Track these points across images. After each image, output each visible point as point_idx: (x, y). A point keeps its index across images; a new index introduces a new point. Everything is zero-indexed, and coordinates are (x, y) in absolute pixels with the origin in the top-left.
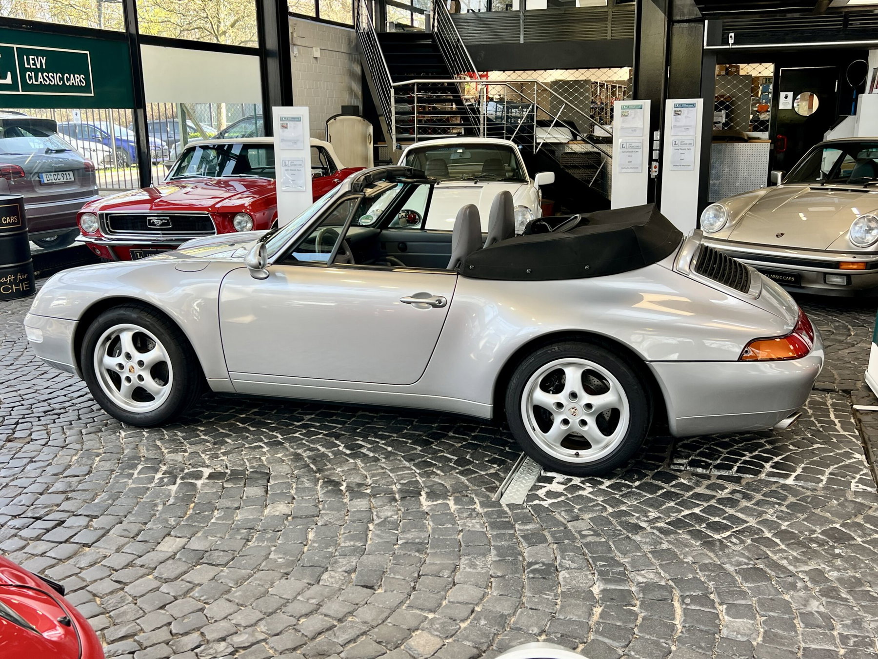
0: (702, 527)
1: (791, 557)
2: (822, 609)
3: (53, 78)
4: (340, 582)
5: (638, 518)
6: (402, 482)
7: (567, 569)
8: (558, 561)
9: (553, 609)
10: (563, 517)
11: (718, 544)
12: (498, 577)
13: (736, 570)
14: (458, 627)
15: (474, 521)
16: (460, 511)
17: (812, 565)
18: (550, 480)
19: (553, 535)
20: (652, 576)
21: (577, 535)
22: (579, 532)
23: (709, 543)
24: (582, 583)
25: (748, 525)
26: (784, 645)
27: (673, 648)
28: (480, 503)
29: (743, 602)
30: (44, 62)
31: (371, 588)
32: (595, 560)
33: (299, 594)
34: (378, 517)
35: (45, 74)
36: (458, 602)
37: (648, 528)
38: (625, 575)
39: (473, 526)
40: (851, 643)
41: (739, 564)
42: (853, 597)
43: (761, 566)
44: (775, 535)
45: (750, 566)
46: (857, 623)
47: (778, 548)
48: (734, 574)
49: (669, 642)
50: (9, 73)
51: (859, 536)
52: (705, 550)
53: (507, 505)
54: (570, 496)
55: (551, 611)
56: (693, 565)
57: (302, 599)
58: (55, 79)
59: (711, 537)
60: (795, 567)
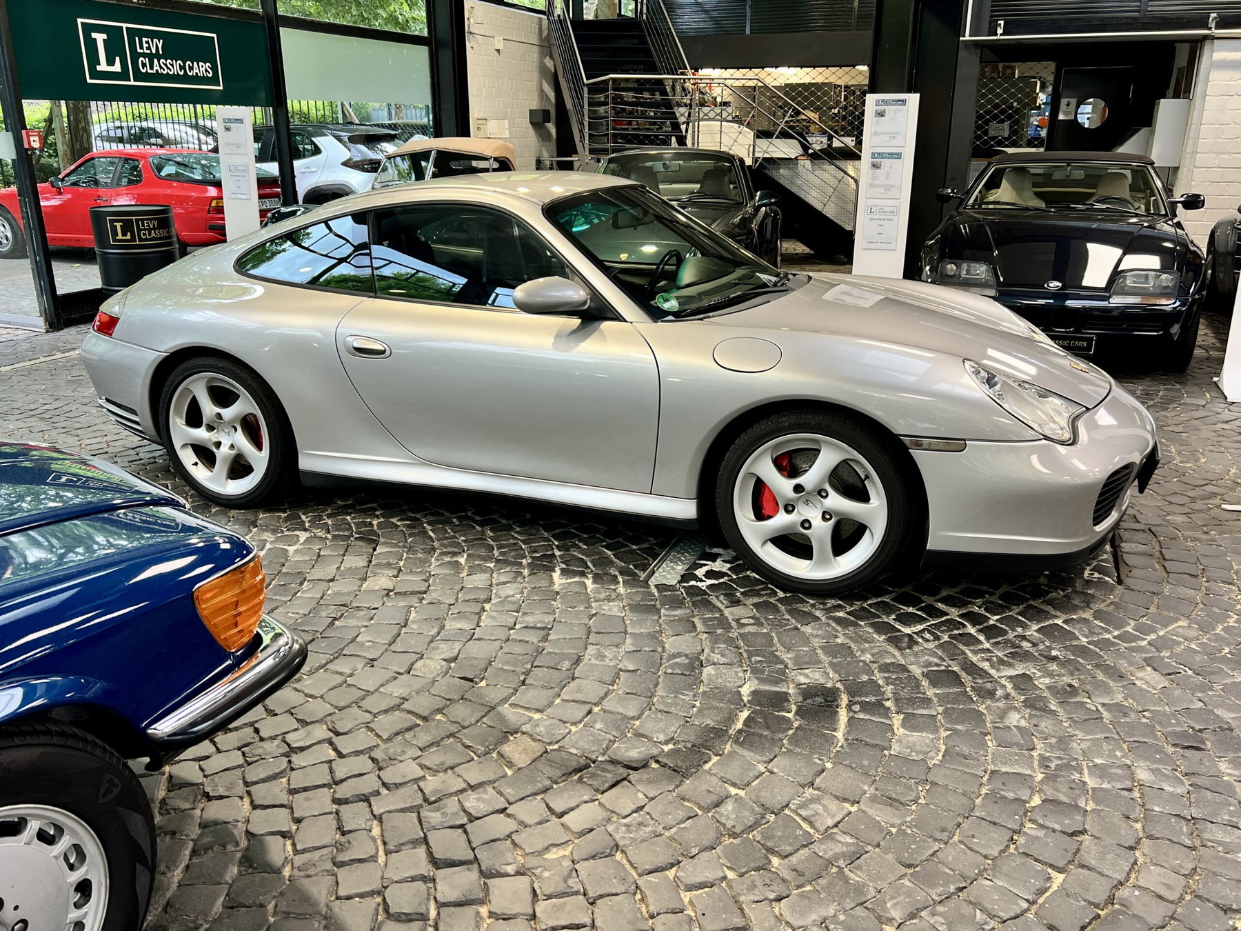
0: (891, 619)
1: (995, 659)
2: (1023, 723)
3: (172, 65)
4: (435, 673)
5: (813, 606)
6: (534, 555)
7: (714, 664)
8: (705, 655)
9: (688, 712)
10: (722, 602)
11: (906, 640)
12: (629, 671)
13: (923, 672)
14: (567, 730)
15: (611, 604)
16: (596, 591)
17: (1019, 669)
18: (713, 558)
19: (705, 621)
20: (817, 676)
21: (734, 624)
22: (737, 621)
23: (895, 640)
24: (729, 682)
25: (948, 617)
26: (968, 766)
27: (829, 765)
28: (623, 582)
29: (925, 712)
30: (160, 46)
31: (471, 680)
32: (750, 655)
33: (382, 685)
34: (497, 595)
35: (162, 61)
36: (573, 701)
37: (823, 618)
38: (784, 673)
39: (610, 610)
40: (1053, 766)
41: (929, 664)
42: (1065, 709)
43: (955, 669)
44: (980, 631)
45: (942, 668)
46: (1063, 742)
47: (981, 647)
48: (920, 678)
49: (825, 758)
50: (117, 59)
51: (1084, 636)
52: (888, 647)
53: (656, 586)
54: (735, 577)
55: (685, 714)
56: (871, 664)
57: (383, 691)
58: (175, 67)
59: (900, 631)
60: (998, 670)
